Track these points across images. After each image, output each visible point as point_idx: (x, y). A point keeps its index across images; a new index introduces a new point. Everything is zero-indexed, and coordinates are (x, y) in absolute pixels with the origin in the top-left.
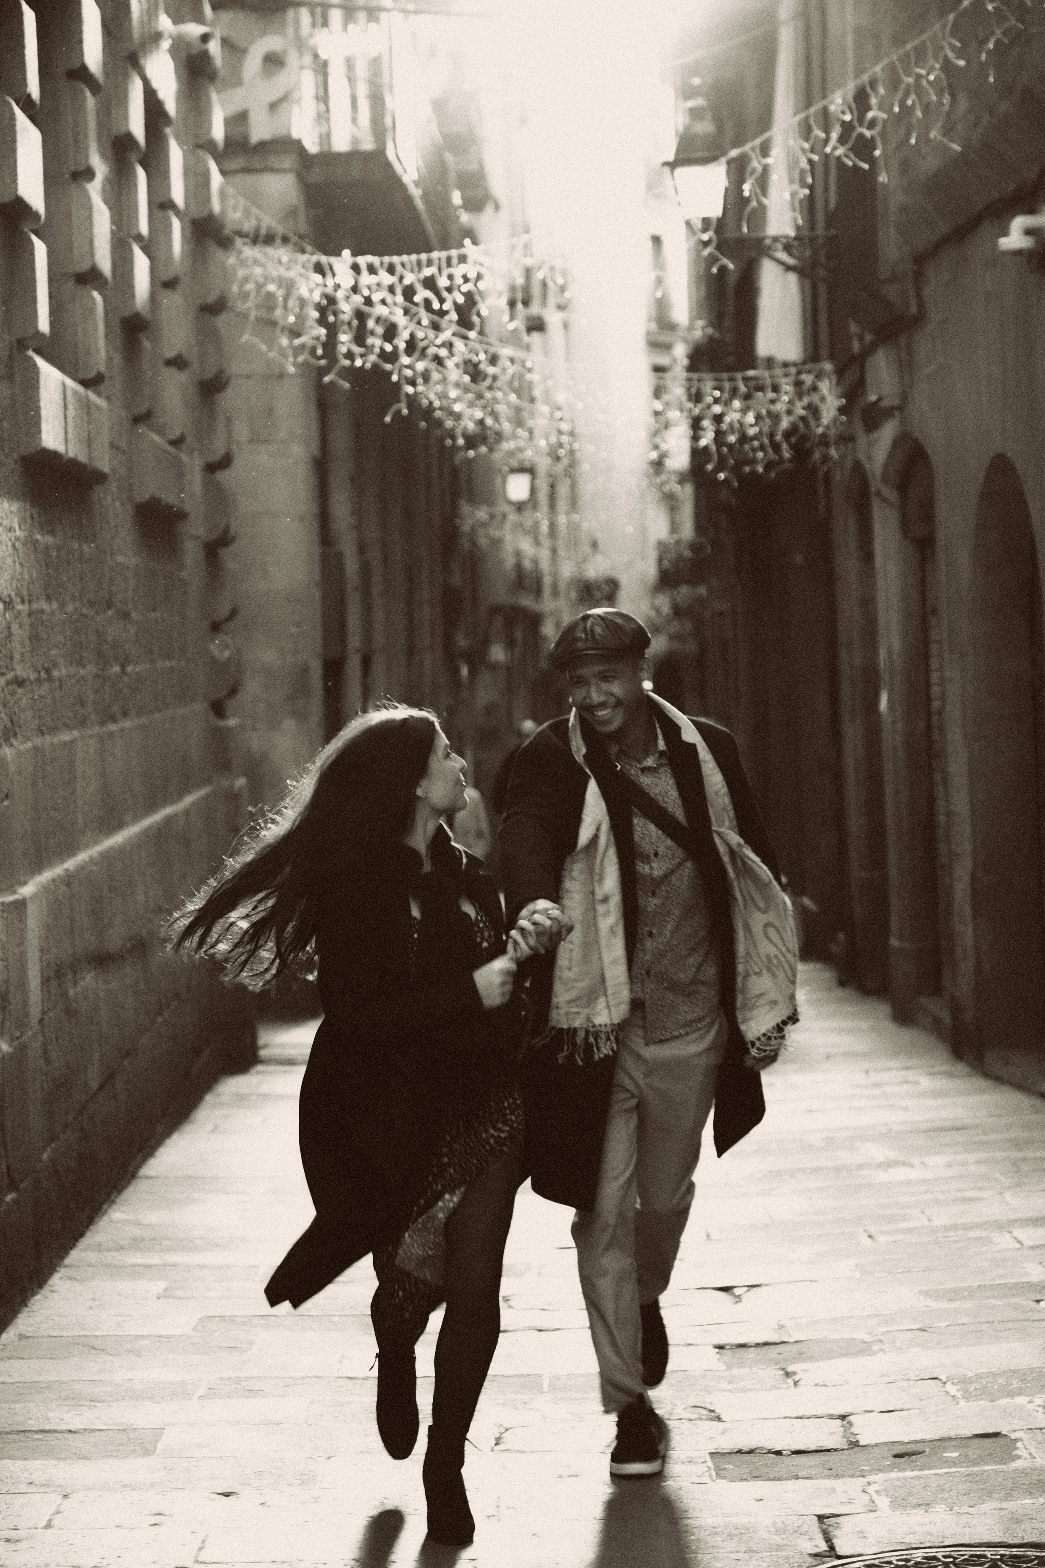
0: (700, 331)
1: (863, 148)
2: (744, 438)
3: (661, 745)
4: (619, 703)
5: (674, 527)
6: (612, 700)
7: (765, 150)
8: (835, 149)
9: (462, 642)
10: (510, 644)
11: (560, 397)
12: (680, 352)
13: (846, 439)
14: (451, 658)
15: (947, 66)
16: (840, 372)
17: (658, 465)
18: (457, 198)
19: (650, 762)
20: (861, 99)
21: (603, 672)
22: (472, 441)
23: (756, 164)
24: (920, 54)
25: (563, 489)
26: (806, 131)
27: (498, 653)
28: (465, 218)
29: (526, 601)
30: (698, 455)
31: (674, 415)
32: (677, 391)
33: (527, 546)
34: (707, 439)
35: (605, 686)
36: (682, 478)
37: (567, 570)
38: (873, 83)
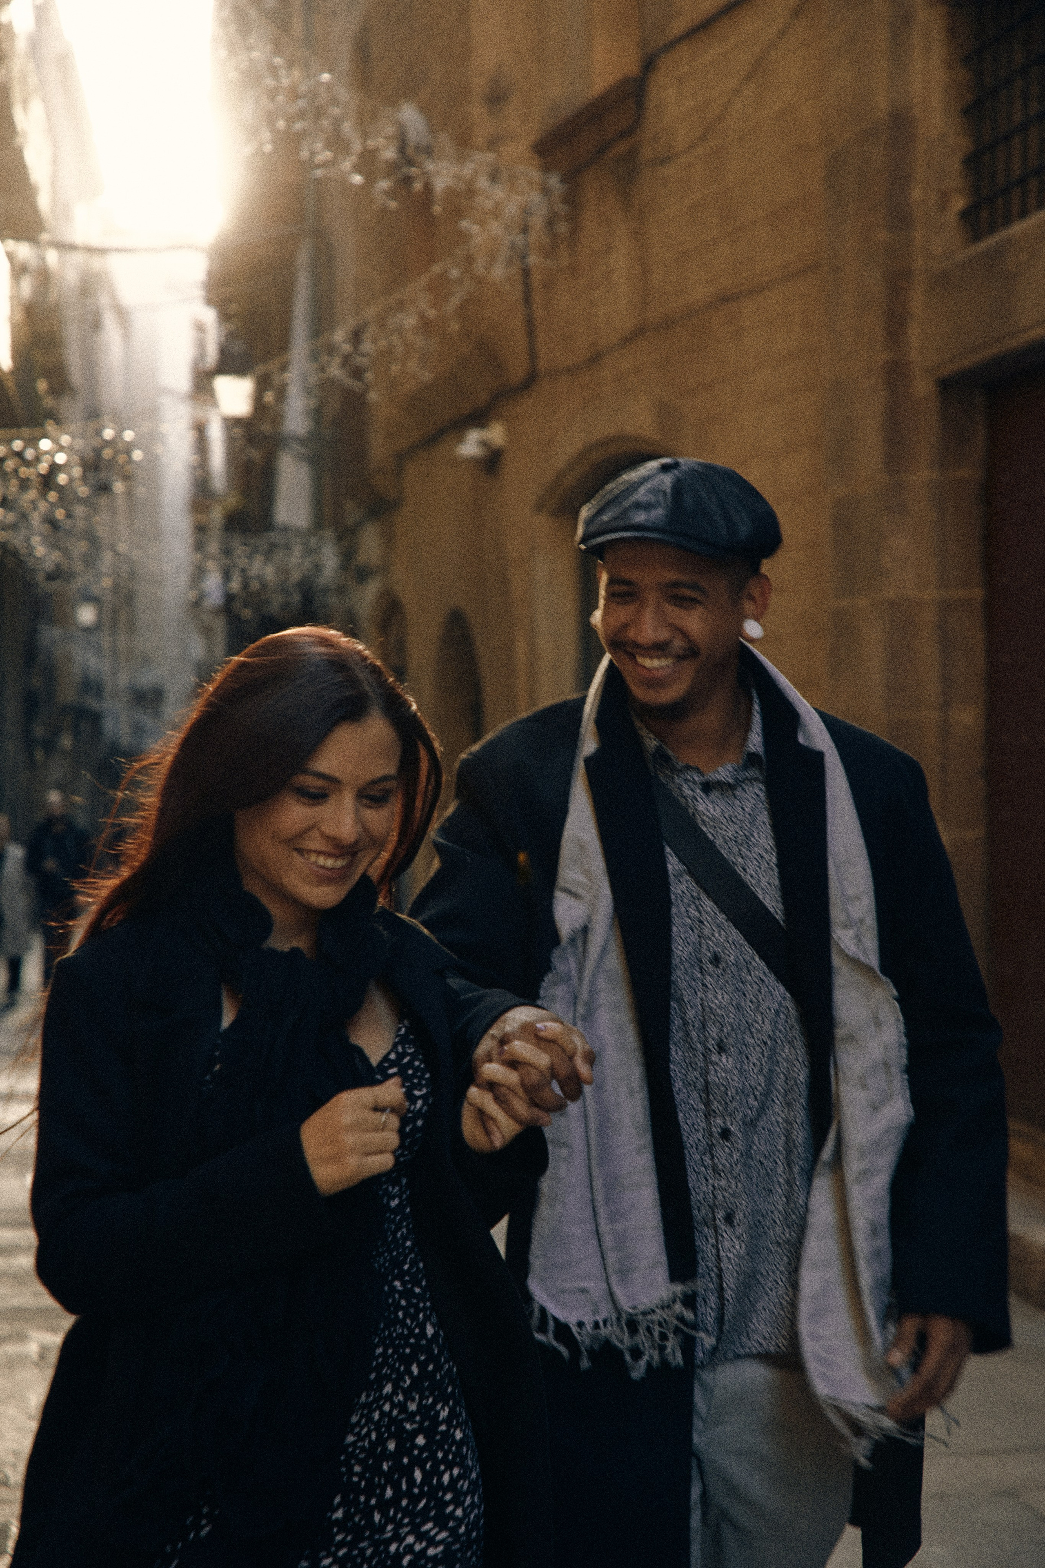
0: (233, 501)
1: (357, 373)
2: (264, 586)
3: (755, 741)
4: (692, 652)
5: (209, 649)
6: (678, 644)
7: (284, 368)
8: (335, 371)
9: (39, 731)
10: (77, 734)
11: (122, 547)
12: (217, 515)
13: (342, 590)
14: (29, 743)
15: (422, 316)
16: (340, 538)
17: (197, 604)
18: (42, 386)
19: (724, 773)
20: (356, 337)
21: (675, 585)
22: (51, 577)
23: (276, 379)
24: (401, 306)
25: (123, 616)
26: (314, 355)
27: (66, 742)
28: (48, 402)
29: (91, 702)
30: (230, 598)
31: (211, 565)
32: (214, 547)
33: (93, 661)
34: (235, 585)
35: (673, 612)
36: (217, 611)
37: (123, 679)
38: (366, 324)
